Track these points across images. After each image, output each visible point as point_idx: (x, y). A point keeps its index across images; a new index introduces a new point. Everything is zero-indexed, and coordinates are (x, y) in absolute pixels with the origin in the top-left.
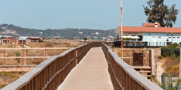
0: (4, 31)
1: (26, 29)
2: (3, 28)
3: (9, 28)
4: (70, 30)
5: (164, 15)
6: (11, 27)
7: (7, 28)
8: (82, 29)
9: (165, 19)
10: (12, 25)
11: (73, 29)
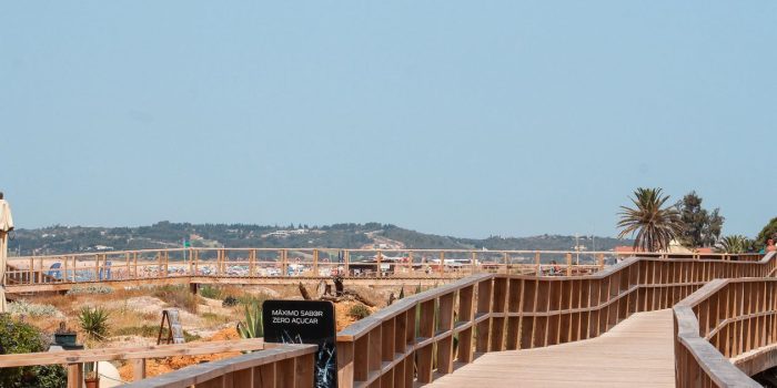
0: (372, 241)
1: (431, 237)
2: (369, 234)
3: (383, 235)
4: (552, 238)
5: (701, 226)
6: (389, 232)
7: (379, 234)
8: (585, 237)
9: (703, 232)
10: (391, 227)
11: (559, 237)
